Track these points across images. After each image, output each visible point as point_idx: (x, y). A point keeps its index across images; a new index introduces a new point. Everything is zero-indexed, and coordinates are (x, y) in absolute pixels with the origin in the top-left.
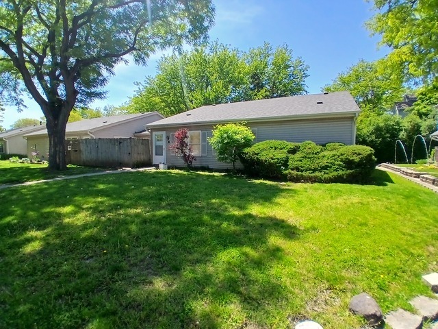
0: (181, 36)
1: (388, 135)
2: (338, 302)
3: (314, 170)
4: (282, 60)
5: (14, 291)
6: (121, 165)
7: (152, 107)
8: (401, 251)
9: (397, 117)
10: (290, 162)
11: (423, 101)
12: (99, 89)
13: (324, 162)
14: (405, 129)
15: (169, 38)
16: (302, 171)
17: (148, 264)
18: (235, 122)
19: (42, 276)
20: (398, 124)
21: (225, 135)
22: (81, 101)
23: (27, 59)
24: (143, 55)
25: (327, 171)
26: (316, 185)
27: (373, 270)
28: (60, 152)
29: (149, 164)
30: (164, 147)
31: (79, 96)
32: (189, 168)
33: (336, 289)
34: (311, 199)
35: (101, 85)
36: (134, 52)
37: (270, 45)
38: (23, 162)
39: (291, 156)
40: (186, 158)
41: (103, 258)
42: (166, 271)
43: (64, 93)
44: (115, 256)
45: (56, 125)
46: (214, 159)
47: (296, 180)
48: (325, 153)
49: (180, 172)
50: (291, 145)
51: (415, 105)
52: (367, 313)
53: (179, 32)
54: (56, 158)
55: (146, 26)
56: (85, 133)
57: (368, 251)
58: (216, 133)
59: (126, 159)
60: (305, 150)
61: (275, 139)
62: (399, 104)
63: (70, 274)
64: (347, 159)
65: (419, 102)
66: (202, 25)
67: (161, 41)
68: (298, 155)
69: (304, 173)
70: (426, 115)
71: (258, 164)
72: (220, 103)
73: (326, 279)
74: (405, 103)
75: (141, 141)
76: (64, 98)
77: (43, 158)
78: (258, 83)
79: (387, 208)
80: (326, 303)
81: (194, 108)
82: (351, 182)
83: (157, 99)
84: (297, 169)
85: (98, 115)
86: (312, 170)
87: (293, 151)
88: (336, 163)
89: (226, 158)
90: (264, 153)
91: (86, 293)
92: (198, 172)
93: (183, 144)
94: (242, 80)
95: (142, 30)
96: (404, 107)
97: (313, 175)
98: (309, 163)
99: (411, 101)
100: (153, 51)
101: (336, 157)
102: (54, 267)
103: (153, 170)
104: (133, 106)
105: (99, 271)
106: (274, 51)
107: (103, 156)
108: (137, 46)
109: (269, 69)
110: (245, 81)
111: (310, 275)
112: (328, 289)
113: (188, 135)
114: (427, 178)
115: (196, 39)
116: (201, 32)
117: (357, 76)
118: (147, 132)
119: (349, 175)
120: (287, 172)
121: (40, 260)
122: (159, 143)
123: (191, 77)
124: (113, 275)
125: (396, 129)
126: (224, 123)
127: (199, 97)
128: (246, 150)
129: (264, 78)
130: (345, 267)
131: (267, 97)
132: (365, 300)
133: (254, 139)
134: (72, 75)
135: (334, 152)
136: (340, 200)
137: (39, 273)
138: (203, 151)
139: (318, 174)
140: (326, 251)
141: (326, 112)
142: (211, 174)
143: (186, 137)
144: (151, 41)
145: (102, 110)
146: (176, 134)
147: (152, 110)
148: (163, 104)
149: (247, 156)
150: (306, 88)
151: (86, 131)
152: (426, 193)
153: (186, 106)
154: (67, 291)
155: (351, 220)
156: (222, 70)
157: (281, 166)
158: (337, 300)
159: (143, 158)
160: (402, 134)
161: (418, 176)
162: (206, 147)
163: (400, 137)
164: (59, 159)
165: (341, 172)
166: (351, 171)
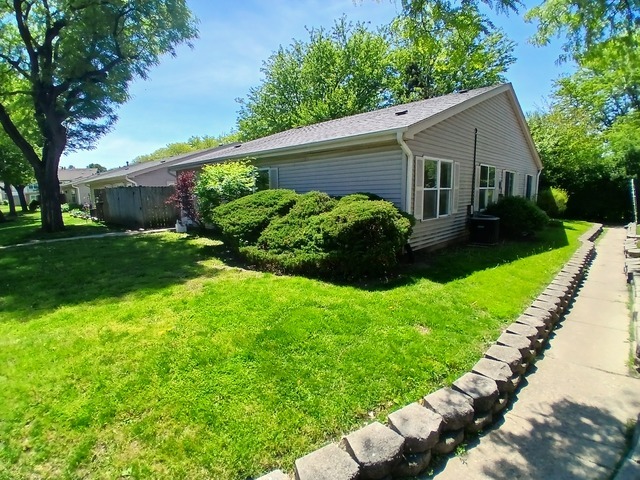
16: (269, 249)
28: (50, 209)
39: (274, 220)
54: (46, 217)
87: (284, 211)
93: (187, 195)
97: (272, 257)
107: (123, 211)
120: (244, 248)
139: (281, 256)
143: (193, 184)
151: (125, 177)
164: (51, 218)
165: (312, 255)
166: (325, 255)
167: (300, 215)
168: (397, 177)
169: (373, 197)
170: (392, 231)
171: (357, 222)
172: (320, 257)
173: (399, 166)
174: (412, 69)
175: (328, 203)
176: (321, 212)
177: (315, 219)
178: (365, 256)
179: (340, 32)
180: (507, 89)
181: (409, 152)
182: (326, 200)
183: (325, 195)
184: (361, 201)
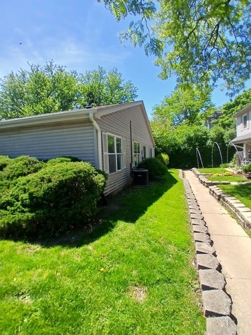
1: (197, 144)
11: (226, 115)
14: (211, 138)
20: (205, 134)
51: (220, 118)
62: (209, 119)
70: (229, 125)
74: (214, 117)
96: (213, 121)
125: (204, 139)
160: (209, 143)
163: (207, 145)
165: (18, 216)
166: (30, 215)
167: (8, 178)
168: (91, 145)
169: (74, 160)
170: (92, 186)
171: (61, 182)
172: (25, 218)
173: (91, 138)
174: (90, 94)
175: (37, 165)
176: (29, 173)
177: (22, 180)
178: (70, 212)
179: (49, 69)
180: (141, 103)
181: (99, 128)
182: (36, 163)
183: (34, 159)
184: (65, 163)
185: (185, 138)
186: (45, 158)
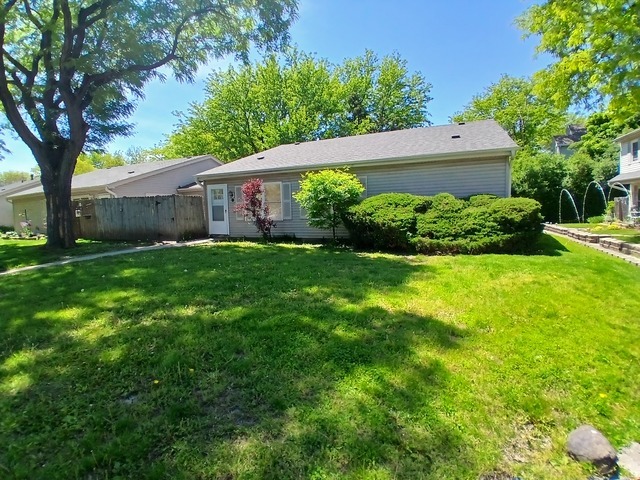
0: (247, 35)
1: (546, 183)
2: (548, 444)
3: (456, 236)
4: (393, 77)
5: (10, 461)
6: (161, 236)
7: (202, 148)
8: (617, 353)
9: (558, 156)
10: (419, 225)
11: (595, 134)
12: (120, 120)
13: (470, 224)
14: (570, 174)
15: (228, 39)
16: (438, 238)
17: (232, 400)
18: (333, 167)
19: (54, 434)
20: (560, 166)
21: (320, 187)
22: (94, 140)
23: (10, 78)
24: (188, 67)
25: (474, 237)
26: (459, 257)
27: (586, 387)
28: (64, 220)
29: (204, 235)
30: (226, 208)
31: (89, 133)
32: (266, 238)
33: (541, 422)
34: (461, 279)
35: (124, 114)
36: (174, 62)
37: (375, 53)
38: (7, 238)
39: (420, 216)
40: (260, 223)
41: (155, 394)
42: (265, 411)
43: (67, 128)
44: (175, 390)
45: (56, 178)
46: (305, 224)
47: (430, 251)
48: (470, 210)
49: (253, 244)
50: (419, 200)
51: (584, 138)
52: (597, 457)
53: (243, 30)
54: (58, 230)
55: (192, 22)
56: (102, 190)
57: (572, 357)
58: (306, 185)
59: (168, 227)
60: (441, 207)
61: (395, 191)
62: (560, 138)
63: (102, 427)
64: (502, 218)
65: (589, 134)
66: (279, 18)
67: (216, 44)
68: (430, 215)
69: (440, 241)
70: (600, 153)
71: (371, 230)
72: (304, 140)
73: (523, 407)
74: (569, 137)
75: (189, 200)
76: (67, 136)
77: (38, 230)
78: (359, 111)
79: (577, 289)
80: (531, 447)
81: (266, 149)
82: (510, 252)
83: (209, 137)
84: (431, 235)
85: (118, 163)
86: (452, 236)
87: (423, 209)
88: (487, 224)
89: (322, 222)
90: (379, 213)
91: (134, 461)
92: (281, 245)
93: (254, 203)
94: (335, 106)
95: (185, 28)
96: (568, 143)
97: (454, 243)
98: (447, 225)
99: (577, 134)
100: (203, 60)
101: (487, 215)
102: (72, 415)
103: (209, 243)
104: (172, 148)
105: (150, 418)
106: (380, 63)
107: (131, 223)
108: (178, 53)
109: (374, 89)
110: (340, 107)
111: (496, 402)
112: (528, 423)
113: (262, 188)
114: (610, 243)
115: (270, 39)
116: (278, 30)
117: (500, 99)
118: (197, 186)
119: (507, 242)
120: (415, 239)
121: (47, 403)
122: (218, 203)
123: (258, 102)
124: (177, 424)
125: (557, 174)
126: (316, 169)
127: (272, 132)
128: (353, 209)
129: (367, 103)
130: (544, 385)
131: (372, 131)
132: (591, 437)
133: (363, 193)
134: (78, 100)
135: (483, 209)
136: (504, 280)
137: (48, 428)
138: (286, 212)
139: (461, 241)
140: (509, 361)
141: (468, 149)
142: (300, 246)
143: (259, 192)
144: (200, 45)
145: (124, 155)
146: (244, 187)
147: (202, 153)
148: (218, 143)
149: (355, 217)
150: (428, 118)
151: (103, 187)
152: (619, 264)
153: (253, 146)
154: (100, 460)
155: (531, 310)
156: (305, 91)
157: (406, 231)
158: (546, 440)
159: (194, 225)
160: (567, 182)
161: (596, 240)
162: (291, 207)
163: (563, 185)
164: (64, 231)
174: (355, 100)
185: (523, 174)
186: (466, 195)
